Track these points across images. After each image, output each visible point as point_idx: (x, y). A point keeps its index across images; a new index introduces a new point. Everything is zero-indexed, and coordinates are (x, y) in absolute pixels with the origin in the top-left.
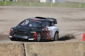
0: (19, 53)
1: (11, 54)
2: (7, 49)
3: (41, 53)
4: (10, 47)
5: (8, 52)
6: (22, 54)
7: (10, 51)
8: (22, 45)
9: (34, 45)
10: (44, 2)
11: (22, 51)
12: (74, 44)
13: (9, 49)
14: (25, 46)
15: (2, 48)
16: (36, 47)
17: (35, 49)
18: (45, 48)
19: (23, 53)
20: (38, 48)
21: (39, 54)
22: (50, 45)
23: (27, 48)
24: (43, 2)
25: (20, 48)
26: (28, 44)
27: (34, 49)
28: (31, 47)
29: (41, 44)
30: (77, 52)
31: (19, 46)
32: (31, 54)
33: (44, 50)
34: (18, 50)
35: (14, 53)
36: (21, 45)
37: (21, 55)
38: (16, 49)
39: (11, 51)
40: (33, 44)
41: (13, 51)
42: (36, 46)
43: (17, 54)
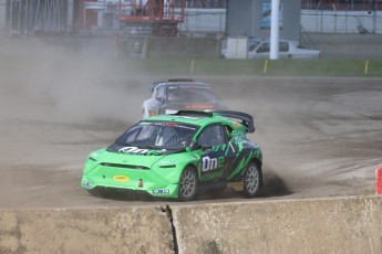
3: (230, 241)
4: (122, 220)
6: (164, 246)
8: (164, 214)
10: (239, 57)
12: (346, 204)
14: (175, 216)
17: (210, 226)
18: (244, 220)
21: (225, 243)
22: (261, 211)
23: (183, 223)
24: (234, 57)
25: (157, 223)
26: (185, 209)
29: (230, 206)
30: (356, 235)
31: (152, 217)
32: (196, 242)
34: (151, 228)
35: (136, 242)
36: (161, 213)
38: (141, 228)
39: (126, 234)
40: (202, 208)
42: (214, 213)
43: (148, 244)
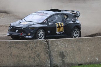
0: (42, 51)
1: (33, 53)
2: (27, 48)
5: (29, 50)
7: (31, 49)
9: (60, 41)
11: (45, 49)
13: (30, 47)
15: (22, 46)
16: (62, 43)
19: (46, 52)
20: (64, 44)
27: (60, 47)
28: (56, 44)
33: (71, 47)
37: (44, 54)
41: (35, 49)
